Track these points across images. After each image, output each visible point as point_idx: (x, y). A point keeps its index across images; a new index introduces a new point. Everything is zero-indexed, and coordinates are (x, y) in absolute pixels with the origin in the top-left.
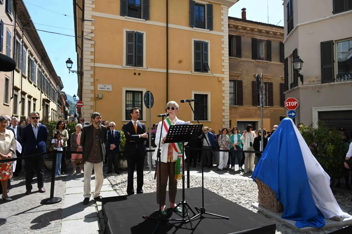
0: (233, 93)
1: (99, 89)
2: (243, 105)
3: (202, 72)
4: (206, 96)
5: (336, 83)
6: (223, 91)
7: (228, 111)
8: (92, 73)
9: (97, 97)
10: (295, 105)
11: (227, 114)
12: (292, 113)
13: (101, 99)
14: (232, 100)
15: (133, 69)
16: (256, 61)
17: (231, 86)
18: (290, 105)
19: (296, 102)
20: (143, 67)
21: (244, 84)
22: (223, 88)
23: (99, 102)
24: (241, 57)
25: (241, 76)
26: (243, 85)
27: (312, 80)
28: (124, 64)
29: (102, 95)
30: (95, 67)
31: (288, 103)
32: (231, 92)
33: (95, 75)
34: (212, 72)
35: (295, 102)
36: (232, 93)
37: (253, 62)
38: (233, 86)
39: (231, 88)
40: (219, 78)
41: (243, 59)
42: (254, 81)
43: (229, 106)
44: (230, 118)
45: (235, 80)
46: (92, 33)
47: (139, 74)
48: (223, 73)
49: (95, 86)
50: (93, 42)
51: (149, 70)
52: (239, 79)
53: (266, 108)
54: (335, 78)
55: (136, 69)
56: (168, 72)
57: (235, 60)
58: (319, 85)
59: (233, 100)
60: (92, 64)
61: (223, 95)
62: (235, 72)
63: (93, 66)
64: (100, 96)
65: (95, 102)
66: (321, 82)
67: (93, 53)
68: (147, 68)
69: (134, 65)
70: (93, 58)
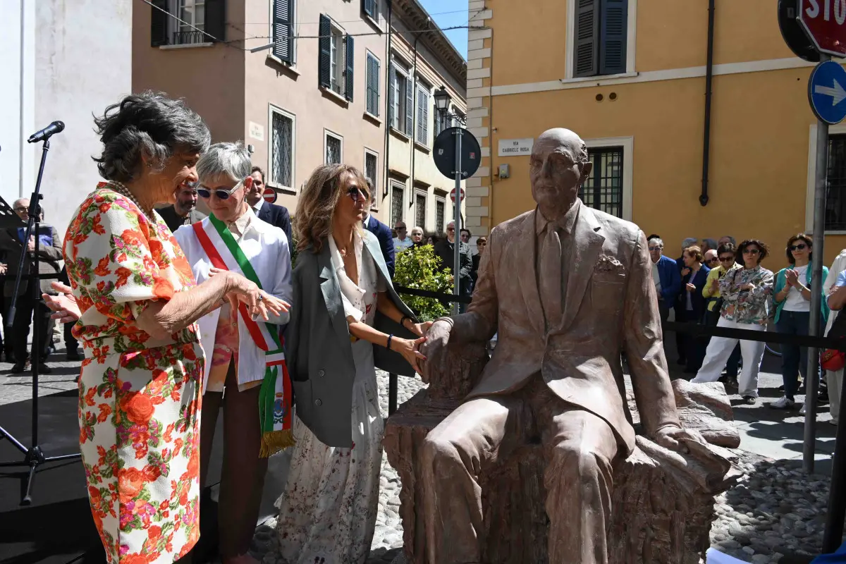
1: (501, 153)
8: (485, 113)
9: (496, 175)
13: (506, 177)
15: (595, 84)
20: (625, 72)
23: (501, 187)
28: (568, 76)
29: (509, 168)
30: (491, 96)
33: (491, 118)
46: (485, 9)
49: (491, 147)
50: (488, 34)
51: (646, 77)
55: (602, 83)
56: (713, 74)
60: (486, 92)
63: (488, 94)
64: (503, 171)
65: (490, 186)
67: (489, 62)
68: (638, 74)
69: (596, 73)
70: (489, 75)
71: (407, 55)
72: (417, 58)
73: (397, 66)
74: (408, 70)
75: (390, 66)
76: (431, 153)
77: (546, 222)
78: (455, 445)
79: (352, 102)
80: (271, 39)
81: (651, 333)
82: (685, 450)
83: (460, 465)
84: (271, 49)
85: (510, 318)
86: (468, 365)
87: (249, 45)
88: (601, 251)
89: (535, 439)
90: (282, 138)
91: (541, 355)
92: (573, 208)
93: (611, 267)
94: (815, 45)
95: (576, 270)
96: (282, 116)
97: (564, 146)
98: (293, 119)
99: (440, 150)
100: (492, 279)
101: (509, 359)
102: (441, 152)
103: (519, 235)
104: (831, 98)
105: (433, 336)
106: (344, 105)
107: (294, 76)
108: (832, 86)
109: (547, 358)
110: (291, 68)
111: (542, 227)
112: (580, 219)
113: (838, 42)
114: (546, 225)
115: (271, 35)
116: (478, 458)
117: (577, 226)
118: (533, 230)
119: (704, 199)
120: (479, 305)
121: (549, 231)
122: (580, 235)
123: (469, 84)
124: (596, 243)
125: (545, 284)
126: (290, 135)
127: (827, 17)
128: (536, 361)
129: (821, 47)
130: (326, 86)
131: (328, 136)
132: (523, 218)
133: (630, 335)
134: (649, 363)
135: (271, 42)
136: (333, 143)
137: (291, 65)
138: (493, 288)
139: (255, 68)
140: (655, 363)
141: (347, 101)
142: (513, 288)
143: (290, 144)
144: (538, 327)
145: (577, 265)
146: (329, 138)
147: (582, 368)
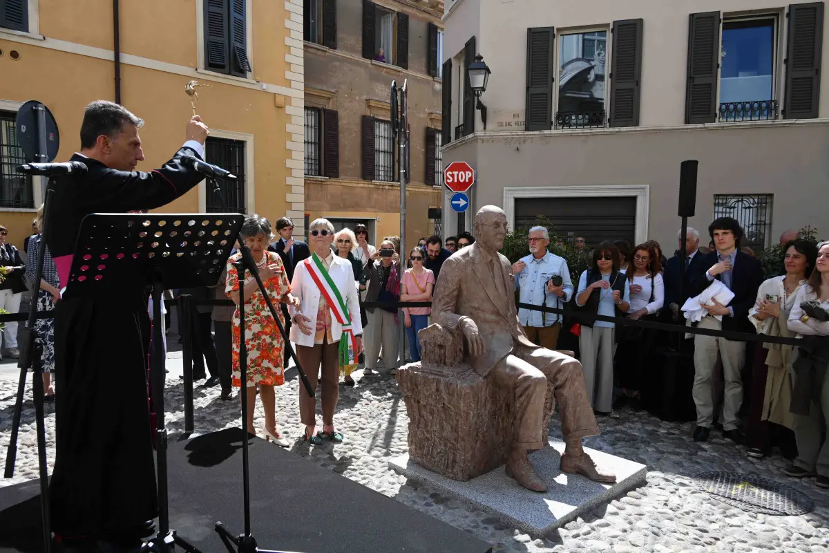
0: (315, 143)
2: (342, 177)
3: (230, 74)
4: (241, 144)
5: (554, 132)
6: (289, 136)
7: (302, 190)
10: (467, 181)
11: (297, 196)
12: (459, 200)
14: (310, 161)
16: (373, 64)
17: (310, 125)
18: (456, 181)
19: (470, 174)
21: (343, 122)
22: (289, 128)
24: (334, 47)
25: (335, 100)
26: (340, 123)
27: (505, 120)
31: (453, 176)
32: (310, 141)
34: (259, 79)
35: (467, 173)
36: (311, 143)
37: (366, 67)
38: (313, 125)
39: (310, 129)
40: (277, 95)
41: (339, 53)
42: (366, 115)
43: (303, 176)
44: (305, 210)
45: (320, 107)
47: (14, 55)
48: (288, 83)
51: (51, 43)
52: (330, 107)
53: (392, 186)
54: (553, 120)
56: (121, 61)
57: (320, 53)
58: (520, 133)
59: (313, 162)
61: (289, 145)
62: (320, 87)
66: (523, 127)
68: (44, 37)
85: (482, 311)
91: (508, 328)
99: (22, 126)
100: (459, 290)
111: (489, 259)
114: (492, 259)
121: (494, 261)
128: (507, 331)
138: (458, 296)
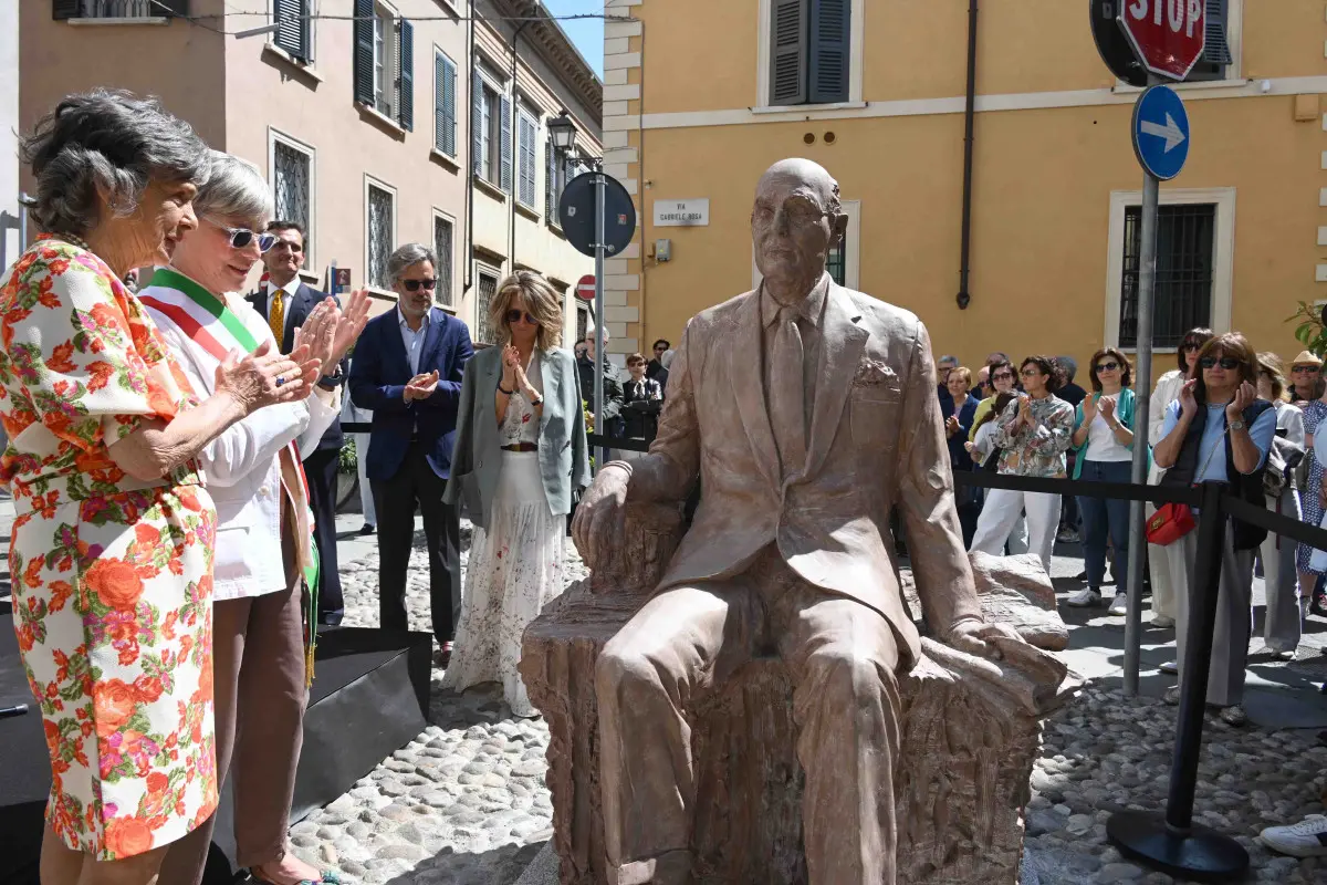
1: (658, 222)
4: (1204, 212)
6: (1326, 176)
8: (632, 156)
9: (650, 257)
13: (666, 260)
15: (802, 117)
20: (848, 100)
23: (657, 274)
28: (762, 104)
29: (671, 244)
30: (642, 130)
33: (642, 165)
40: (1301, 98)
47: (829, 137)
49: (641, 210)
51: (879, 109)
55: (813, 116)
56: (976, 109)
60: (633, 122)
63: (638, 127)
64: (662, 251)
65: (641, 274)
67: (638, 75)
68: (867, 104)
69: (803, 99)
70: (637, 96)
71: (503, 59)
72: (517, 64)
73: (485, 76)
74: (502, 84)
75: (473, 75)
76: (542, 221)
77: (777, 307)
78: (653, 661)
79: (411, 131)
80: (271, 18)
81: (939, 479)
82: (996, 654)
83: (659, 691)
84: (272, 35)
85: (721, 459)
86: (655, 540)
87: (231, 25)
88: (863, 353)
89: (768, 649)
90: (291, 186)
91: (775, 518)
92: (819, 286)
93: (879, 378)
94: (1142, 62)
95: (827, 383)
96: (292, 150)
97: (808, 185)
98: (311, 156)
99: (570, 208)
100: (690, 400)
101: (722, 526)
102: (572, 211)
103: (734, 328)
104: (1164, 141)
105: (602, 491)
106: (397, 136)
107: (312, 82)
108: (1164, 123)
109: (785, 521)
110: (306, 69)
111: (772, 316)
112: (831, 303)
113: (1172, 59)
114: (779, 313)
115: (271, 11)
116: (687, 681)
117: (827, 313)
118: (757, 321)
119: (963, 299)
120: (669, 442)
121: (782, 321)
122: (832, 329)
123: (606, 109)
124: (856, 340)
125: (778, 405)
126: (306, 183)
127: (1158, 20)
128: (767, 526)
129: (1152, 64)
130: (366, 103)
131: (371, 186)
132: (739, 303)
133: (906, 485)
134: (937, 525)
135: (272, 23)
136: (380, 198)
137: (306, 65)
138: (692, 414)
139: (243, 65)
140: (944, 525)
141: (402, 130)
142: (727, 413)
143: (306, 197)
144: (770, 474)
145: (828, 374)
146: (373, 189)
147: (839, 535)
